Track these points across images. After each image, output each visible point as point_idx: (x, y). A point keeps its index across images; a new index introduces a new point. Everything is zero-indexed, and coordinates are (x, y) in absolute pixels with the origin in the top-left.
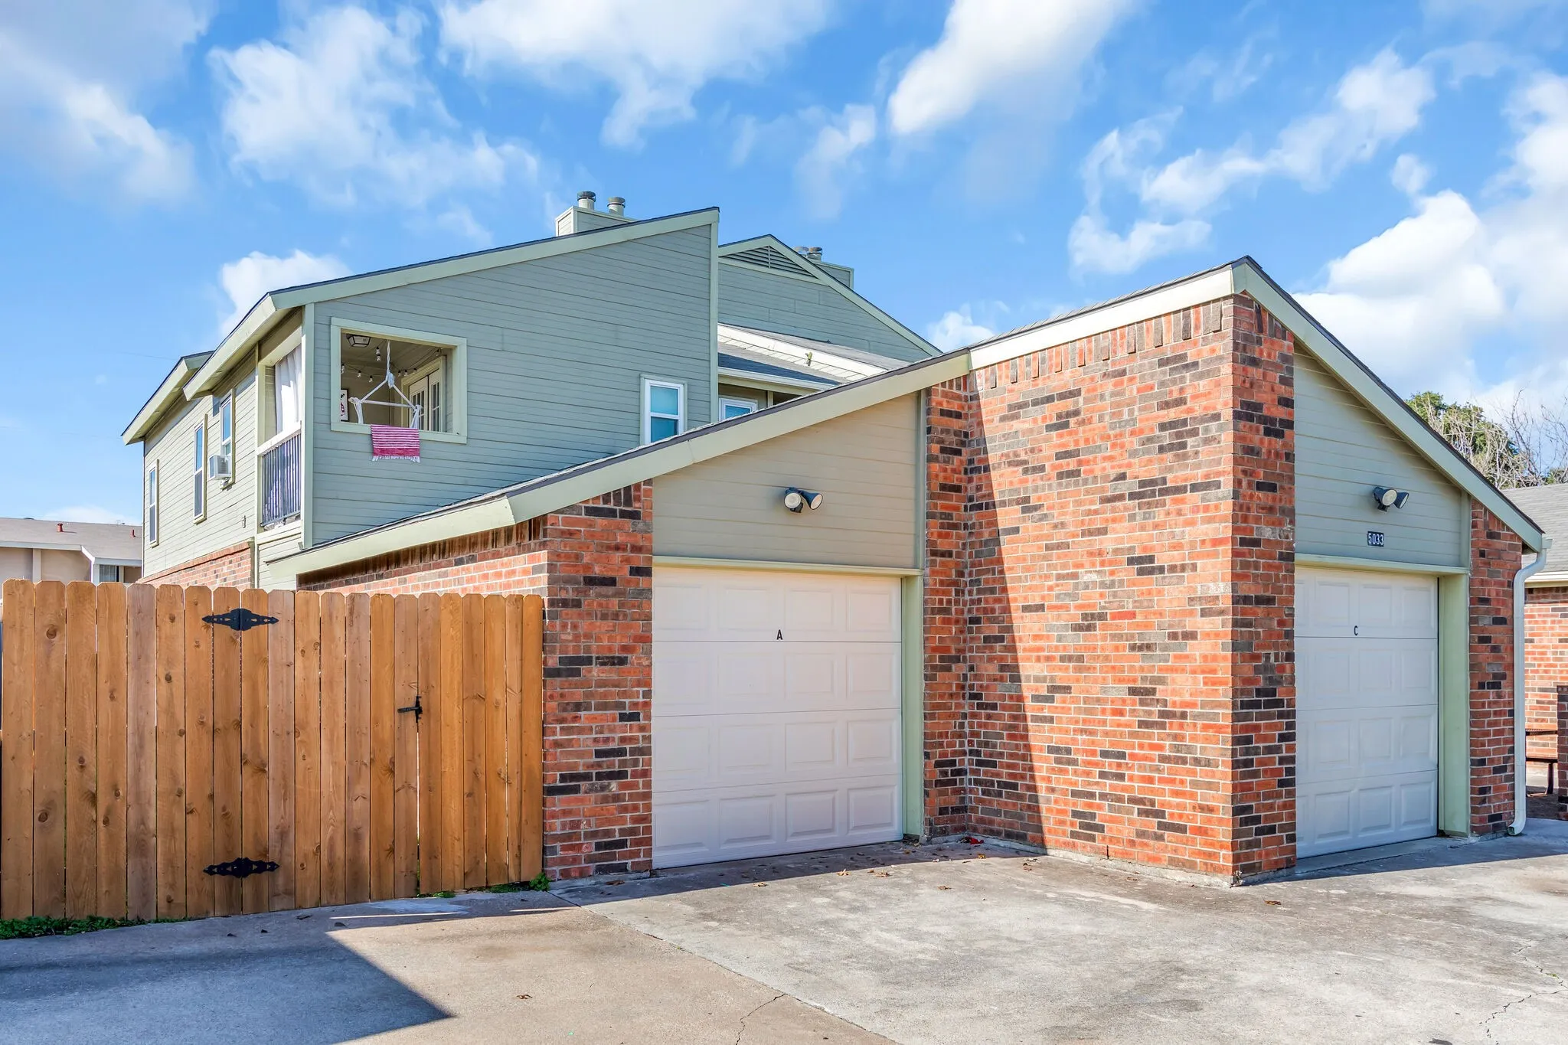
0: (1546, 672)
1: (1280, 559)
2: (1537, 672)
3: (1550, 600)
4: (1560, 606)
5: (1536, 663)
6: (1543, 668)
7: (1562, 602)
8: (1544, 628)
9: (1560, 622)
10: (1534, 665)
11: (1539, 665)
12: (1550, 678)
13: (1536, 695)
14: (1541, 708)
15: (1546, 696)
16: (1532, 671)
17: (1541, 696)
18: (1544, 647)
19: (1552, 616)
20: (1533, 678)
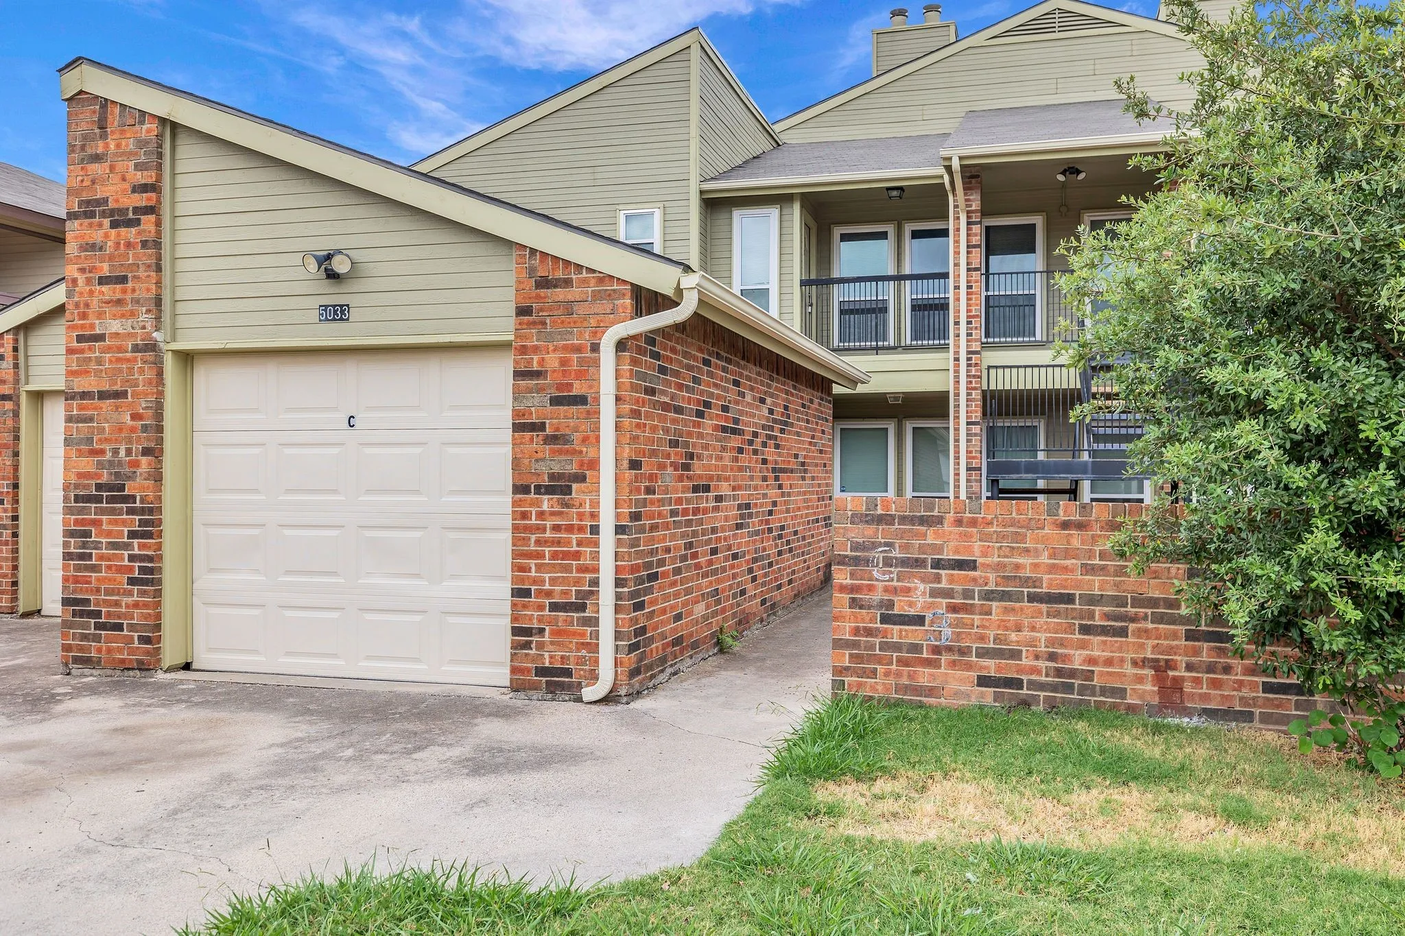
1: (133, 351)
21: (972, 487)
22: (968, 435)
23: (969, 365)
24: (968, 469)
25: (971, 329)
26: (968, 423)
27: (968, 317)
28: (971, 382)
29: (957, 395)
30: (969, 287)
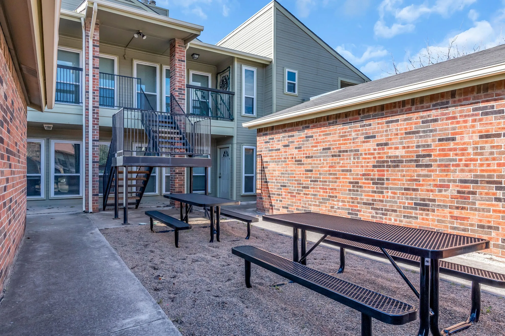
0: (466, 165)
2: (458, 165)
3: (472, 101)
4: (481, 105)
5: (458, 158)
6: (463, 162)
7: (483, 102)
8: (465, 127)
9: (481, 120)
10: (455, 160)
11: (460, 160)
12: (470, 171)
13: (457, 186)
14: (461, 197)
15: (465, 187)
16: (453, 165)
17: (461, 187)
18: (464, 144)
19: (473, 115)
20: (455, 171)
21: (95, 170)
22: (93, 146)
23: (93, 113)
24: (93, 162)
25: (95, 96)
26: (93, 140)
27: (93, 90)
28: (94, 121)
29: (87, 126)
30: (94, 76)
